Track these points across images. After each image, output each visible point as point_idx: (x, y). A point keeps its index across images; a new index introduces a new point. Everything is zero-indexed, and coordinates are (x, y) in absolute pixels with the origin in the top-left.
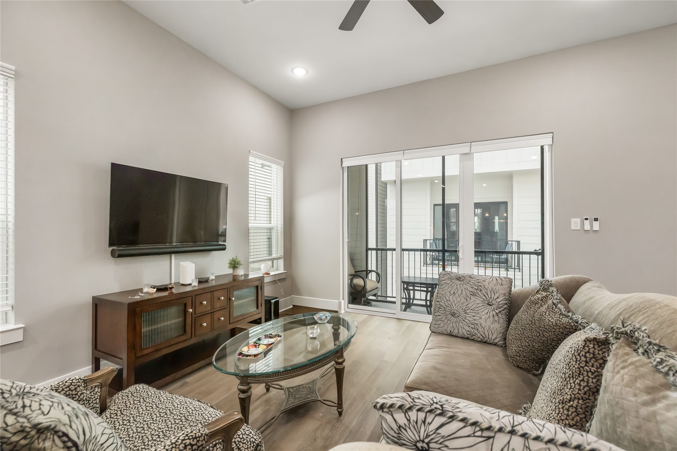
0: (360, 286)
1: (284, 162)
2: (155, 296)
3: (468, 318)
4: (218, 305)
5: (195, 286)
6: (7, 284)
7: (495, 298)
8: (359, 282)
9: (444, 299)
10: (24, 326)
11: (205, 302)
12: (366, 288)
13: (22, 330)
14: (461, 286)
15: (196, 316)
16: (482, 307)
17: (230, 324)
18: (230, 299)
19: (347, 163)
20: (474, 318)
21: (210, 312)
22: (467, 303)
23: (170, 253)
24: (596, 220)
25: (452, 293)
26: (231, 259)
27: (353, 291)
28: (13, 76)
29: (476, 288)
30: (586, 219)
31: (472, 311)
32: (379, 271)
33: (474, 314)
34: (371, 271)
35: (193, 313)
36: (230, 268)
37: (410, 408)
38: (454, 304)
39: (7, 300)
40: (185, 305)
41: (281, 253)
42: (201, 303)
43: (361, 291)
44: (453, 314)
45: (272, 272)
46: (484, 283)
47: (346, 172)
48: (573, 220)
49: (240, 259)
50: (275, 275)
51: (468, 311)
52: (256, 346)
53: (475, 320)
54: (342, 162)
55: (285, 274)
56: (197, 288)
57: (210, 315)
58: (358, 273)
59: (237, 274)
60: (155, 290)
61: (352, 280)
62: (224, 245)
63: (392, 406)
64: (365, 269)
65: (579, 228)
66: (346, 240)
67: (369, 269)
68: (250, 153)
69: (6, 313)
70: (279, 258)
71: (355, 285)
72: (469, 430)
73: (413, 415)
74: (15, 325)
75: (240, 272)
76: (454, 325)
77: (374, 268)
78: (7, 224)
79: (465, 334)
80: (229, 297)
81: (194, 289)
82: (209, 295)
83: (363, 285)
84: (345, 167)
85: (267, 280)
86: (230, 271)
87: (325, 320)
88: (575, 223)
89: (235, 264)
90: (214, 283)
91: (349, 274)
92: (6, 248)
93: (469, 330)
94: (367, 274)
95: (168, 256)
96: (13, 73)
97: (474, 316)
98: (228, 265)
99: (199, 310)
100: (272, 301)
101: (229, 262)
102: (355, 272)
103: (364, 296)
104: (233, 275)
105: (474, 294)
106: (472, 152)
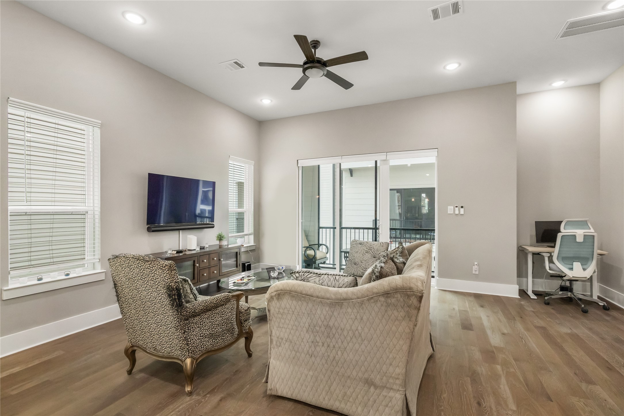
0: (311, 255)
1: (254, 162)
2: (176, 255)
3: (362, 265)
4: (212, 263)
5: (198, 251)
6: (94, 247)
7: (378, 254)
8: (311, 252)
9: (352, 255)
10: (106, 271)
11: (205, 261)
12: (316, 257)
13: (104, 273)
14: (361, 247)
15: (200, 269)
16: (371, 259)
17: (220, 276)
18: (220, 260)
19: (302, 163)
20: (366, 265)
21: (208, 267)
22: (363, 257)
23: (179, 230)
24: (462, 207)
25: (356, 252)
26: (218, 234)
27: (307, 259)
28: (100, 127)
29: (369, 248)
30: (457, 207)
31: (365, 261)
32: (328, 245)
33: (366, 263)
34: (322, 245)
35: (199, 267)
36: (217, 240)
37: (300, 272)
38: (356, 258)
39: (94, 256)
40: (194, 261)
41: (251, 230)
42: (203, 261)
43: (312, 259)
44: (355, 264)
45: (245, 244)
46: (373, 246)
47: (300, 170)
48: (449, 207)
49: (224, 234)
50: (248, 247)
51: (363, 262)
52: (242, 280)
53: (366, 266)
54: (298, 163)
55: (255, 246)
56: (199, 252)
57: (208, 268)
58: (310, 246)
59: (222, 244)
60: (176, 252)
61: (305, 251)
62: (213, 224)
63: (295, 272)
64: (318, 243)
65: (452, 213)
66: (300, 221)
67: (321, 243)
68: (230, 158)
69: (94, 264)
70: (250, 234)
71: (308, 255)
72: (315, 275)
73: (301, 274)
74: (101, 270)
75: (224, 243)
76: (355, 269)
77: (324, 243)
78: (94, 212)
79: (361, 274)
80: (219, 258)
81: (197, 252)
82: (208, 256)
83: (314, 254)
84: (300, 166)
85: (243, 250)
86: (217, 242)
87: (281, 270)
88: (450, 209)
89: (221, 238)
90: (208, 250)
91: (303, 246)
92: (93, 226)
93: (362, 271)
94: (319, 247)
95: (177, 232)
96: (100, 125)
97: (365, 264)
98: (216, 238)
99: (202, 265)
100: (246, 264)
101: (217, 236)
102: (309, 245)
103: (315, 263)
104: (219, 245)
105: (367, 252)
106: (387, 159)
